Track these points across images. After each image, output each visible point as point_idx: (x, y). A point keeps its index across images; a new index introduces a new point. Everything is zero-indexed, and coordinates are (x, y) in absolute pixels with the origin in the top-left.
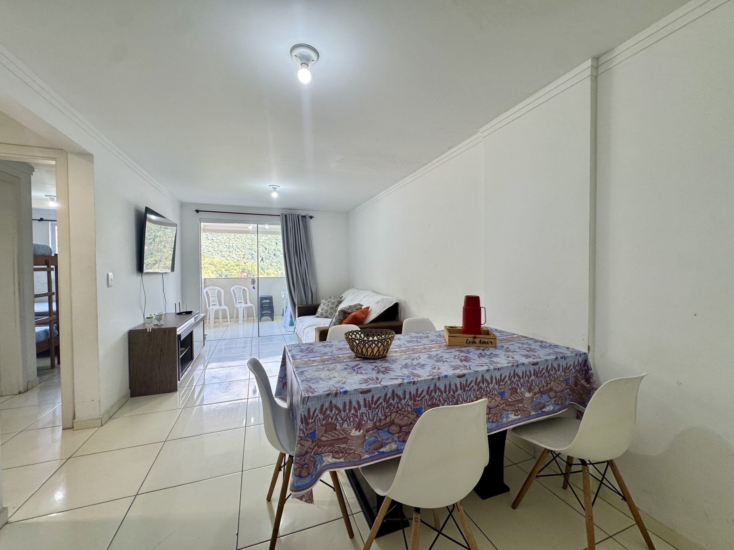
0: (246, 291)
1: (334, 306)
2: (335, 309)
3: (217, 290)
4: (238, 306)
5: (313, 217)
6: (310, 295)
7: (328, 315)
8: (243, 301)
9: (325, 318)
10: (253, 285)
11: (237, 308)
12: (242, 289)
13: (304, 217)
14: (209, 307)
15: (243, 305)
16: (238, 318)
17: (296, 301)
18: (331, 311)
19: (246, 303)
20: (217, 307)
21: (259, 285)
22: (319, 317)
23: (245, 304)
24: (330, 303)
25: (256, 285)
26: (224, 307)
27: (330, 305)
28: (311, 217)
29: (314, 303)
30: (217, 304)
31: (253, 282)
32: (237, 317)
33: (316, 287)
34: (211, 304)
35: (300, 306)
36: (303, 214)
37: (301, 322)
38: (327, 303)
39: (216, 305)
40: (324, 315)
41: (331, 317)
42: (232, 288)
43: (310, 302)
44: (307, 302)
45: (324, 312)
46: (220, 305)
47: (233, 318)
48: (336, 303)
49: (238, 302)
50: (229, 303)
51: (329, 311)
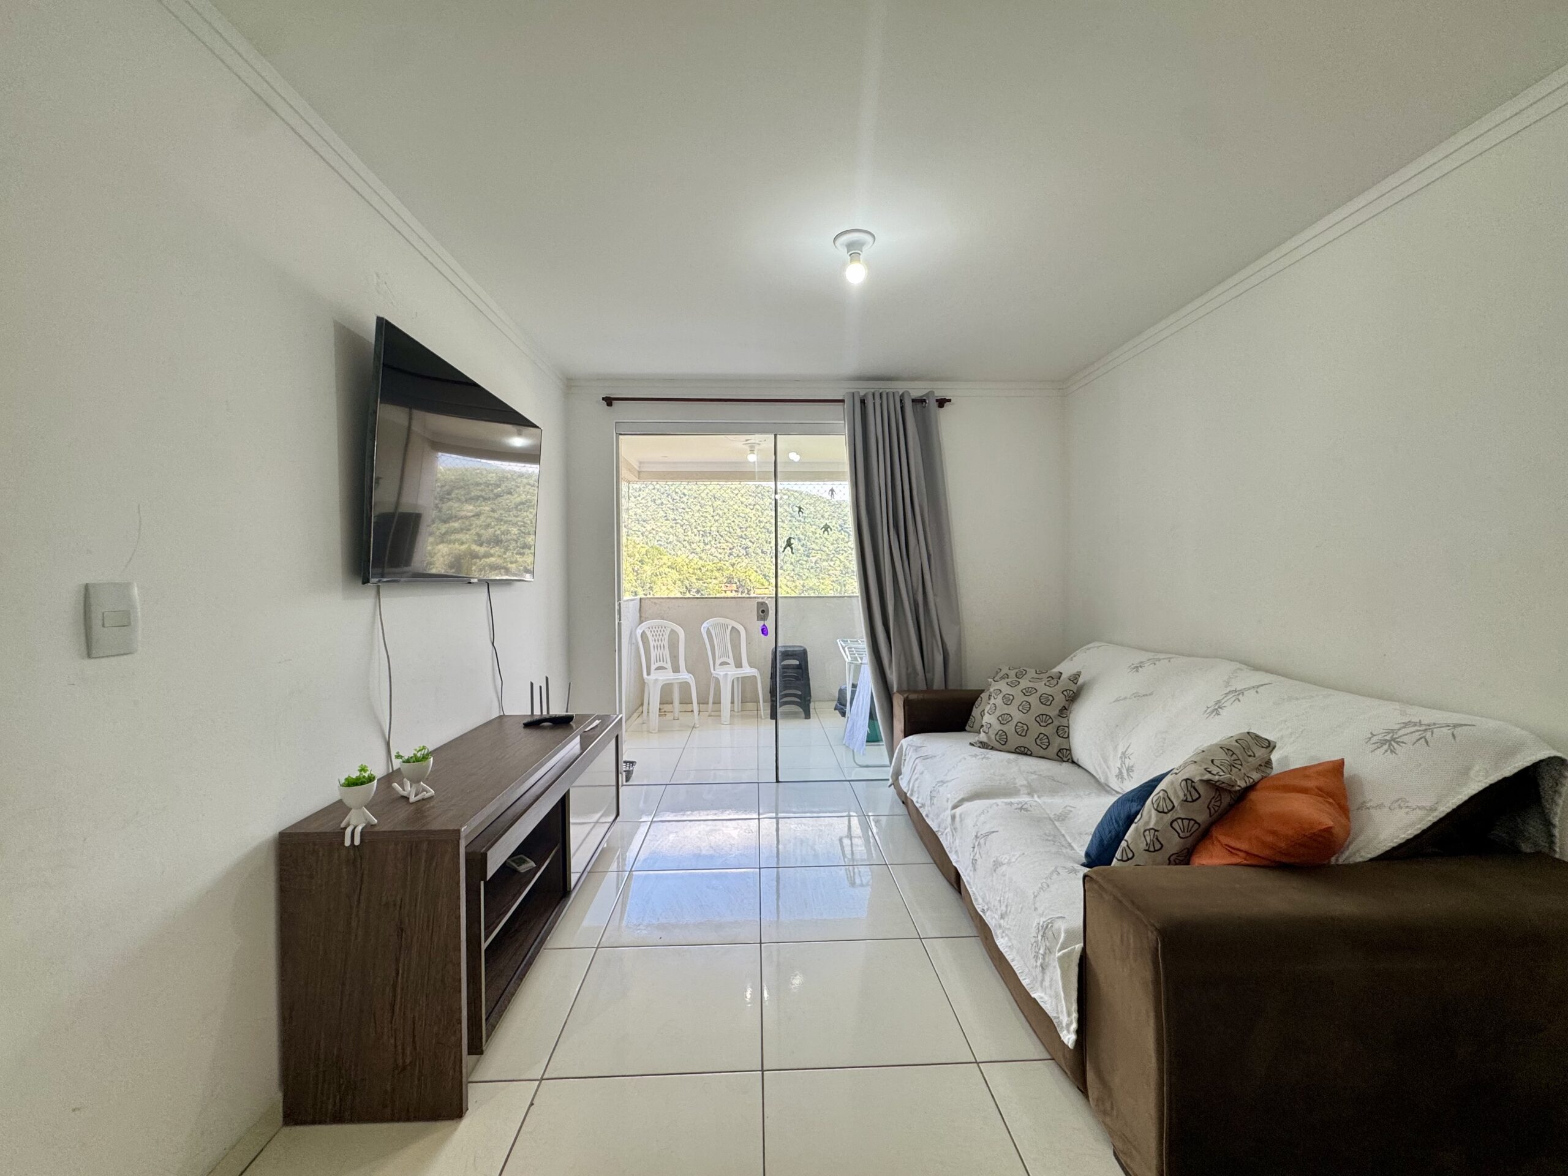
0: (738, 631)
1: (1053, 712)
2: (1056, 723)
3: (669, 630)
4: (719, 672)
5: (949, 400)
6: (939, 658)
7: (1029, 742)
8: (731, 661)
9: (1015, 752)
10: (761, 623)
11: (717, 681)
12: (730, 628)
13: (919, 401)
14: (648, 674)
15: (732, 672)
16: (720, 703)
17: (893, 677)
18: (1042, 730)
19: (739, 665)
20: (668, 676)
21: (780, 623)
22: (992, 748)
23: (737, 667)
24: (1033, 699)
25: (770, 623)
26: (685, 676)
27: (1037, 708)
28: (942, 403)
29: (951, 686)
30: (669, 666)
31: (763, 612)
32: (718, 702)
33: (960, 630)
34: (653, 667)
35: (913, 696)
36: (916, 394)
37: (925, 758)
38: (1020, 698)
39: (666, 669)
40: (1015, 741)
41: (1042, 752)
42: (705, 625)
43: (938, 684)
44: (929, 682)
45: (1010, 728)
46: (676, 670)
47: (708, 703)
48: (1060, 700)
49: (718, 662)
50: (699, 664)
51: (1035, 729)
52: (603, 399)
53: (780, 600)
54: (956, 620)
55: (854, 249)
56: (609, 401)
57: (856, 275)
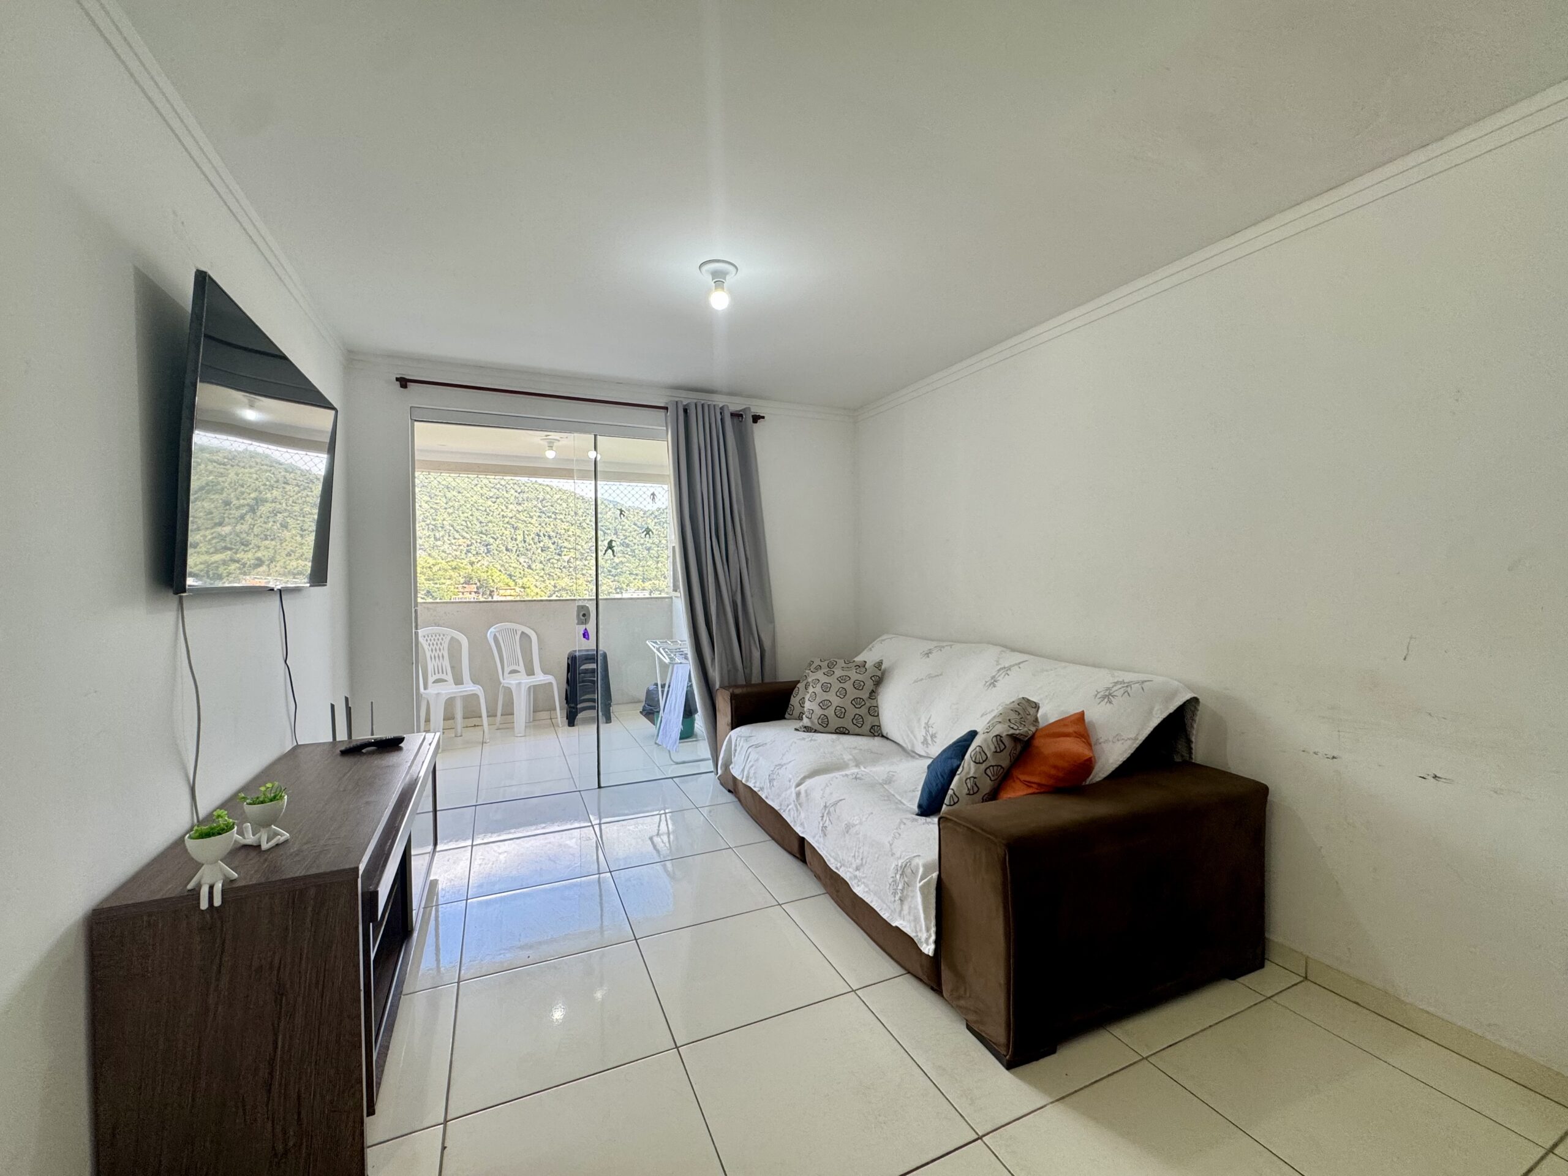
0: (529, 637)
1: (865, 695)
2: (868, 704)
3: (449, 638)
4: (510, 681)
5: (763, 417)
6: (756, 654)
7: (847, 723)
8: (521, 668)
9: (836, 733)
11: (508, 691)
12: (519, 633)
13: (737, 416)
14: (425, 688)
15: (527, 681)
16: (513, 714)
17: (715, 675)
18: (857, 711)
19: (530, 672)
20: (449, 689)
22: (816, 731)
23: (528, 675)
24: (848, 685)
25: (591, 627)
26: (469, 687)
27: (852, 693)
28: (756, 418)
29: (767, 680)
30: (449, 677)
31: (583, 615)
32: (509, 712)
33: (774, 628)
34: (431, 679)
35: (738, 691)
36: (734, 408)
37: (757, 746)
38: (836, 685)
39: (446, 681)
40: (835, 722)
41: (857, 730)
42: (492, 629)
43: (756, 679)
44: (748, 677)
45: (830, 712)
46: (458, 681)
47: (496, 716)
48: (869, 684)
49: (507, 670)
50: (486, 675)
51: (852, 711)
52: (397, 379)
53: (600, 603)
54: (771, 620)
55: (719, 278)
56: (404, 382)
57: (720, 301)
